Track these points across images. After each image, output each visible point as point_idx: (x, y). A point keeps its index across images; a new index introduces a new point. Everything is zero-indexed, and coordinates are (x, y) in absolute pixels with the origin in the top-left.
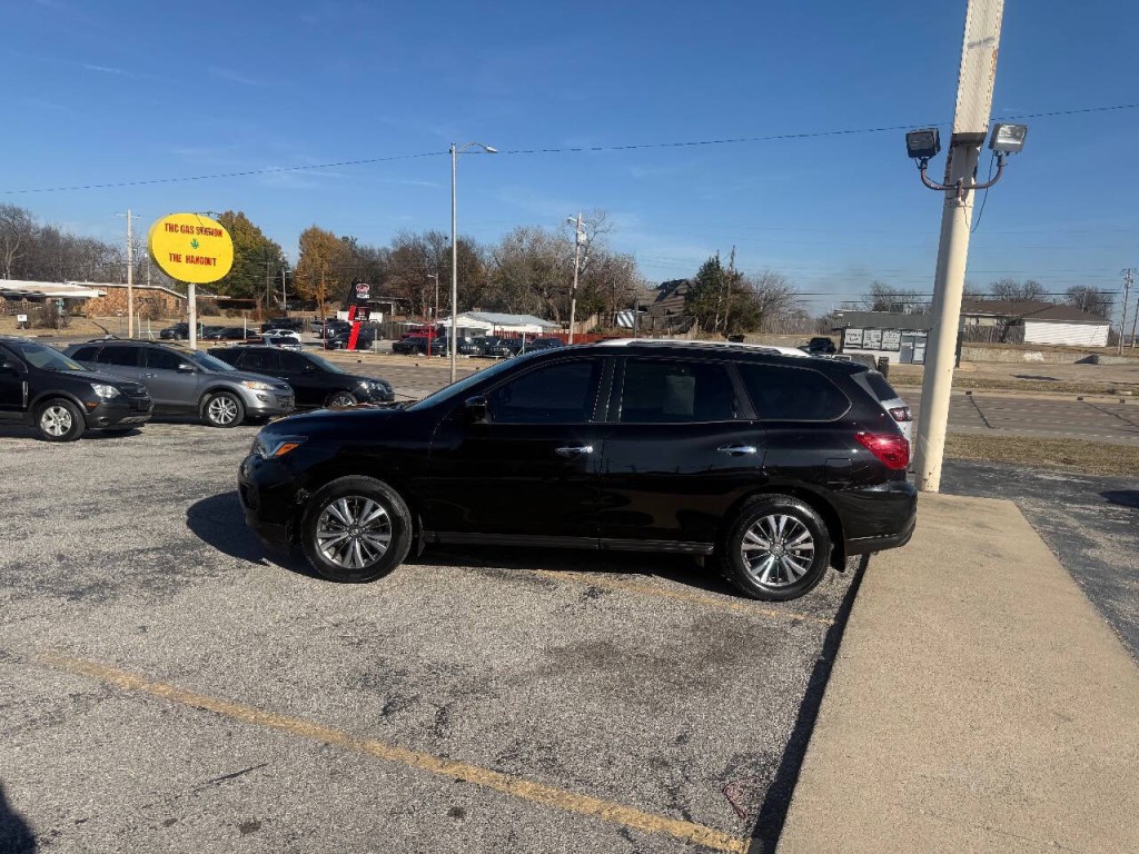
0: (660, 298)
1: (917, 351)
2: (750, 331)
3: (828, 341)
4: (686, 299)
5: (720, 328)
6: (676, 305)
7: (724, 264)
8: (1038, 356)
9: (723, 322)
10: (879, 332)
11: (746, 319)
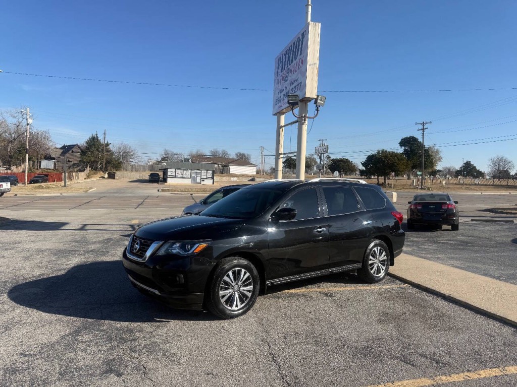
0: (63, 154)
1: (197, 178)
2: (117, 170)
3: (158, 174)
4: (81, 154)
5: (101, 169)
6: (76, 158)
7: (101, 138)
8: (235, 179)
9: (102, 166)
10: (182, 171)
11: (114, 164)
